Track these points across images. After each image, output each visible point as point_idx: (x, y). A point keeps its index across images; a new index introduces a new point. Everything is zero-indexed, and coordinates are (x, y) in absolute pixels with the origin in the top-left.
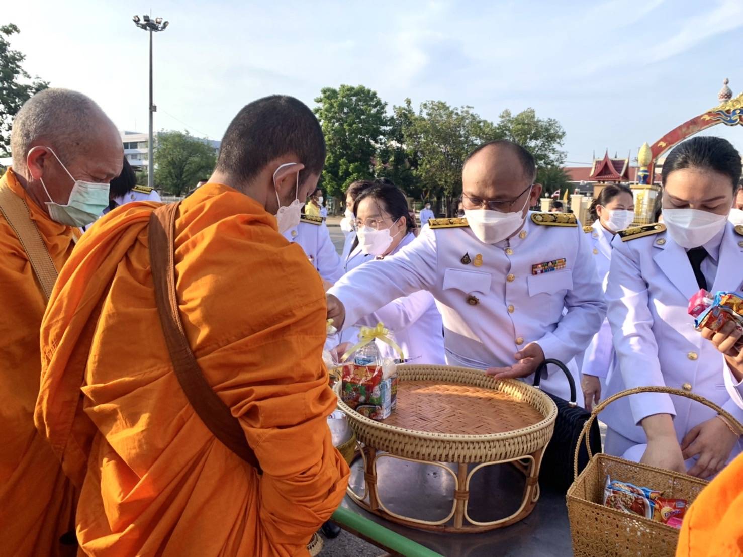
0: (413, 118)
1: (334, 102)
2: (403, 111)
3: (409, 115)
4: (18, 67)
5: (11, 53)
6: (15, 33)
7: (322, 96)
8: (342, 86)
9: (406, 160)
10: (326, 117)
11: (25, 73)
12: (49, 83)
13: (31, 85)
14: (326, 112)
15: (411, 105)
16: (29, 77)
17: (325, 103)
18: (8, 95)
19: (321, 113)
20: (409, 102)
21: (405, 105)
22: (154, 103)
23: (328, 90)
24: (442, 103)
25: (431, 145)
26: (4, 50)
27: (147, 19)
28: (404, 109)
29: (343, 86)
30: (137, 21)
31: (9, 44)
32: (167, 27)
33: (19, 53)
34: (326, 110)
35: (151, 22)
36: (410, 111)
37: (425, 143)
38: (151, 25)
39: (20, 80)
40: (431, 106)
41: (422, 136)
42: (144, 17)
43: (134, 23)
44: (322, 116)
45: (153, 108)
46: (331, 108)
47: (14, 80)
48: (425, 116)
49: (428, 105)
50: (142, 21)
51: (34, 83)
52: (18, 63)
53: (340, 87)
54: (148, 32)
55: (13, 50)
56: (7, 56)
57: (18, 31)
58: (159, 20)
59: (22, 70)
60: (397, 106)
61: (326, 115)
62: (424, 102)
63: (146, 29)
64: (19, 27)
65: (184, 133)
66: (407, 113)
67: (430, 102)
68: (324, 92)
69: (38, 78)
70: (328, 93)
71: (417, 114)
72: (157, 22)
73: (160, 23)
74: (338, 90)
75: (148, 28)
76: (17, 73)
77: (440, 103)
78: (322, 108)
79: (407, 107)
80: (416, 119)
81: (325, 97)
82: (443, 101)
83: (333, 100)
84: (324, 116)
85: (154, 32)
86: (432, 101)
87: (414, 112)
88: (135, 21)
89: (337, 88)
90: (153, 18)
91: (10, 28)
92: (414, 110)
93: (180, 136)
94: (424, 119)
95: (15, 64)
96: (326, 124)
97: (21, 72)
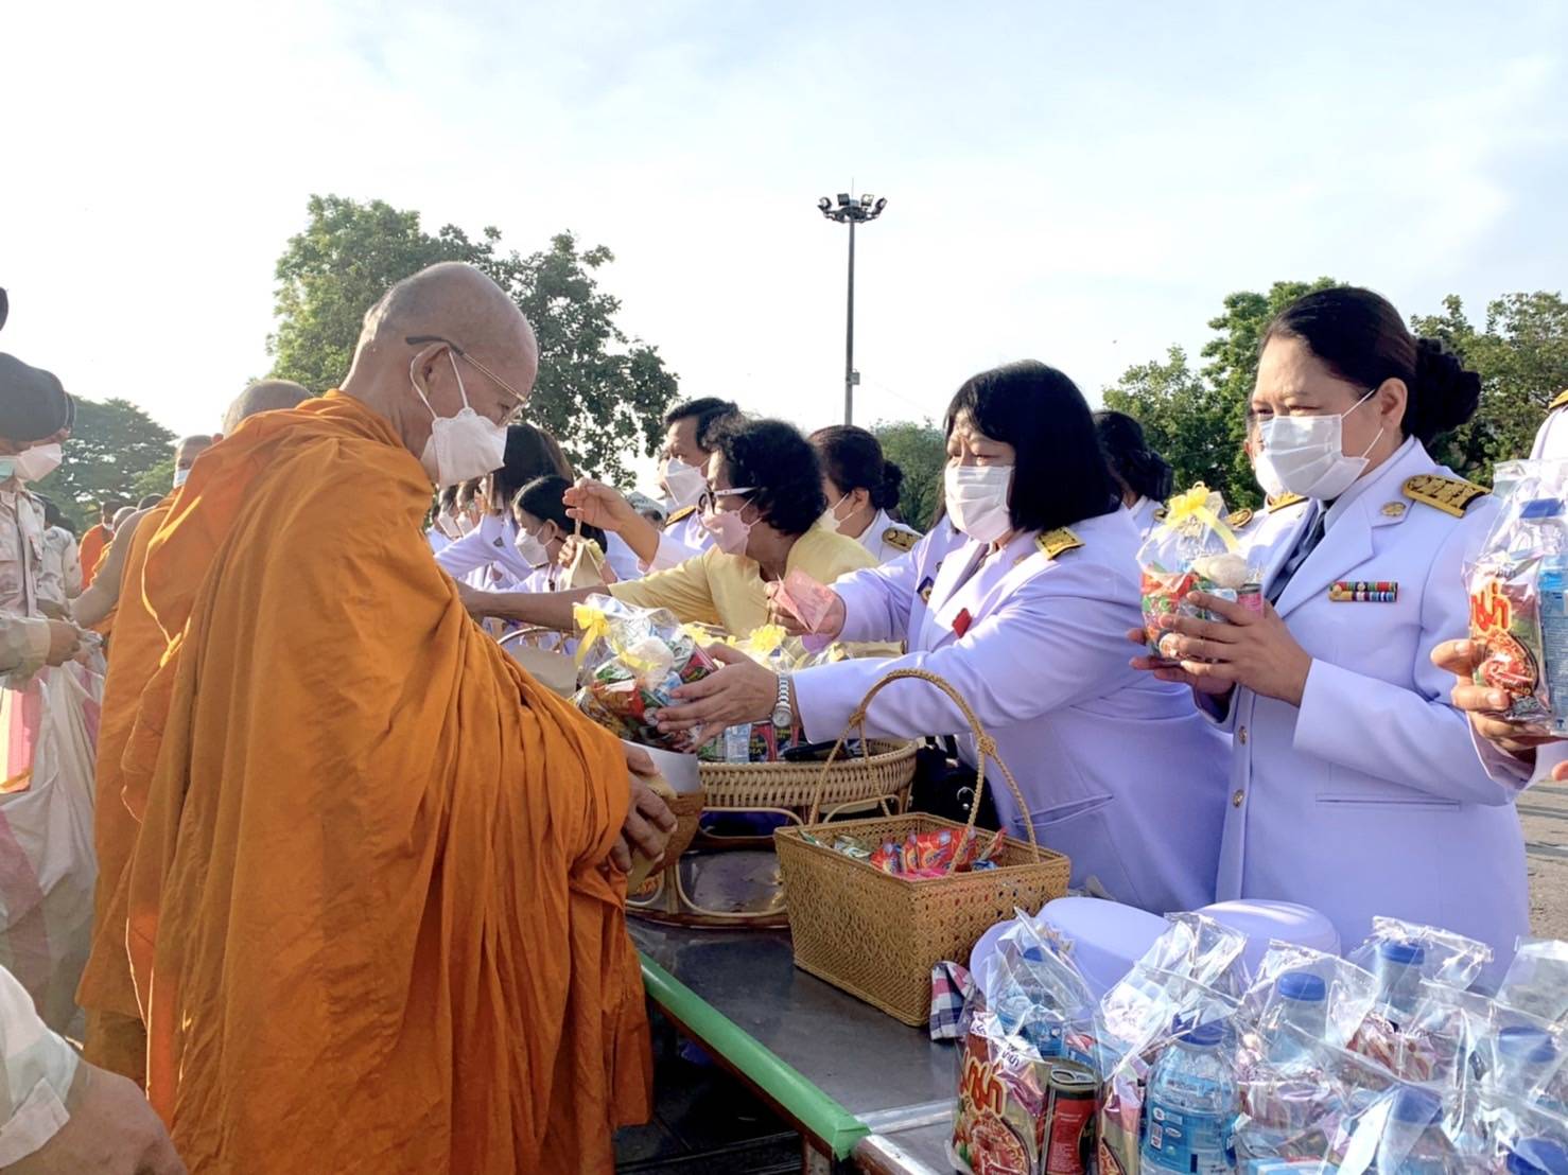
0: (1464, 340)
1: (1257, 323)
2: (1440, 326)
3: (1454, 335)
4: (608, 323)
5: (598, 300)
6: (606, 263)
7: (1228, 312)
8: (1276, 285)
9: (1453, 446)
10: (1237, 361)
11: (619, 334)
12: (655, 348)
13: (627, 354)
14: (1237, 350)
15: (1462, 310)
16: (625, 341)
17: (1234, 327)
18: (588, 375)
19: (1225, 353)
20: (1454, 304)
21: (1446, 314)
22: (856, 367)
23: (1242, 298)
24: (1547, 297)
25: (1520, 403)
26: (588, 294)
27: (844, 200)
28: (1442, 322)
29: (1279, 286)
30: (825, 208)
31: (593, 283)
32: (883, 211)
33: (611, 298)
34: (1238, 345)
35: (852, 204)
36: (1459, 326)
37: (1502, 400)
38: (852, 212)
39: (610, 347)
40: (1514, 308)
41: (1495, 380)
42: (839, 196)
43: (821, 212)
44: (1227, 359)
45: (852, 378)
46: (1250, 339)
47: (601, 349)
48: (1501, 331)
49: (1507, 305)
50: (836, 207)
51: (631, 351)
52: (609, 317)
53: (1272, 287)
54: (847, 226)
55: (602, 293)
56: (590, 306)
57: (611, 258)
58: (866, 199)
59: (615, 329)
60: (1423, 317)
61: (1238, 355)
62: (1498, 300)
63: (842, 220)
64: (613, 251)
65: (922, 425)
66: (1451, 329)
67: (1514, 298)
68: (1232, 303)
69: (637, 341)
70: (1240, 306)
71: (1480, 329)
72: (863, 204)
73: (869, 205)
74: (1266, 294)
75: (847, 218)
76: (606, 335)
77: (1539, 296)
78: (1229, 339)
79: (1449, 317)
80: (1476, 343)
81: (1235, 315)
82: (1551, 292)
83: (1253, 320)
84: (1232, 359)
85: (857, 225)
86: (1520, 296)
87: (1470, 328)
88: (821, 207)
89: (1265, 290)
90: (856, 197)
91: (598, 255)
92: (1470, 323)
93: (913, 432)
94: (1499, 341)
95: (604, 319)
96: (1236, 376)
97: (612, 333)
